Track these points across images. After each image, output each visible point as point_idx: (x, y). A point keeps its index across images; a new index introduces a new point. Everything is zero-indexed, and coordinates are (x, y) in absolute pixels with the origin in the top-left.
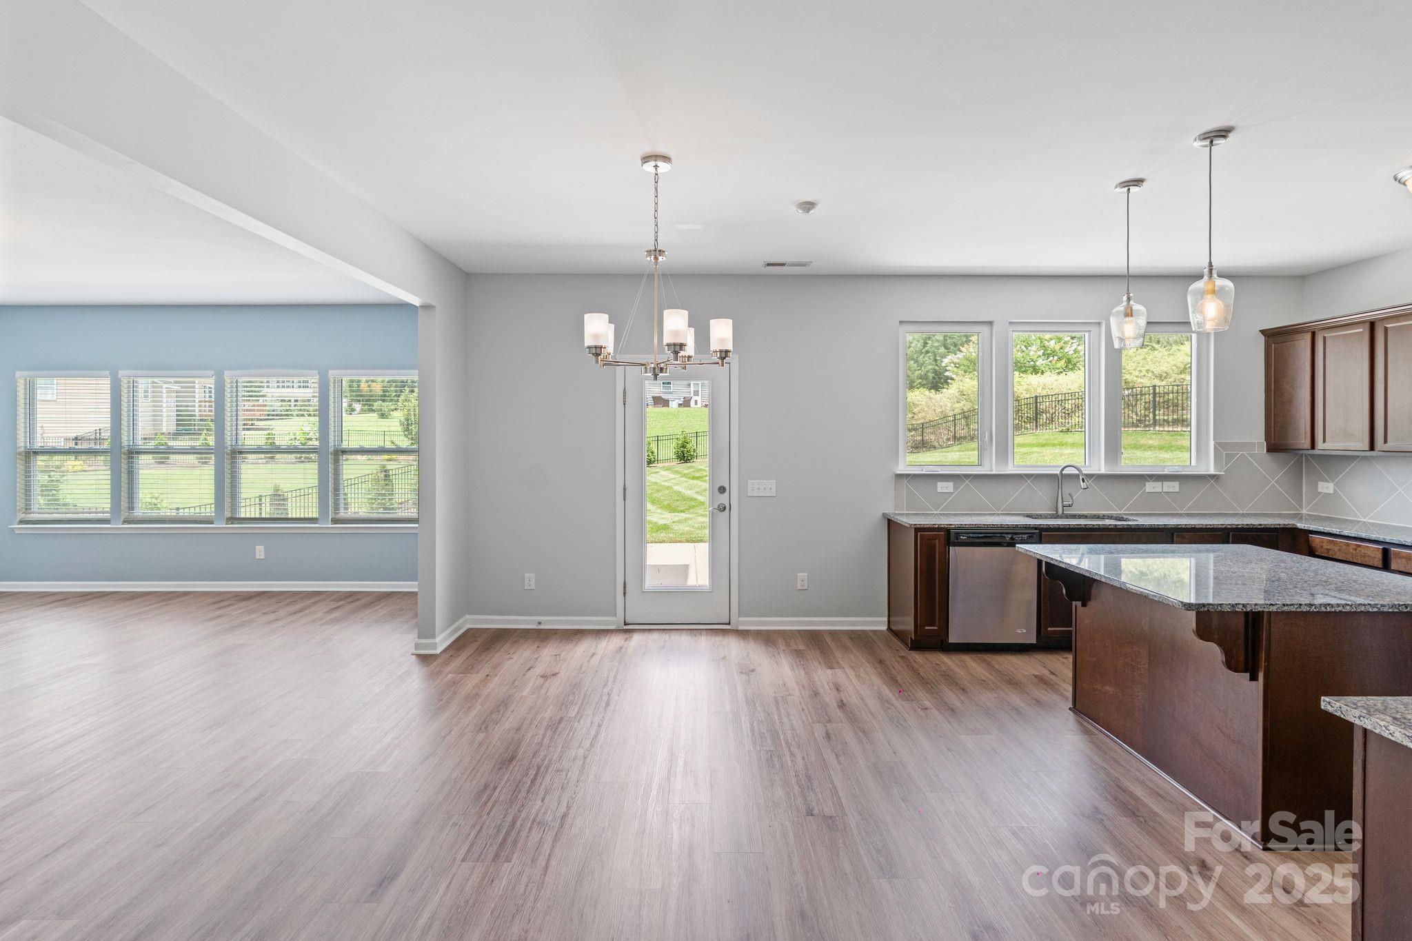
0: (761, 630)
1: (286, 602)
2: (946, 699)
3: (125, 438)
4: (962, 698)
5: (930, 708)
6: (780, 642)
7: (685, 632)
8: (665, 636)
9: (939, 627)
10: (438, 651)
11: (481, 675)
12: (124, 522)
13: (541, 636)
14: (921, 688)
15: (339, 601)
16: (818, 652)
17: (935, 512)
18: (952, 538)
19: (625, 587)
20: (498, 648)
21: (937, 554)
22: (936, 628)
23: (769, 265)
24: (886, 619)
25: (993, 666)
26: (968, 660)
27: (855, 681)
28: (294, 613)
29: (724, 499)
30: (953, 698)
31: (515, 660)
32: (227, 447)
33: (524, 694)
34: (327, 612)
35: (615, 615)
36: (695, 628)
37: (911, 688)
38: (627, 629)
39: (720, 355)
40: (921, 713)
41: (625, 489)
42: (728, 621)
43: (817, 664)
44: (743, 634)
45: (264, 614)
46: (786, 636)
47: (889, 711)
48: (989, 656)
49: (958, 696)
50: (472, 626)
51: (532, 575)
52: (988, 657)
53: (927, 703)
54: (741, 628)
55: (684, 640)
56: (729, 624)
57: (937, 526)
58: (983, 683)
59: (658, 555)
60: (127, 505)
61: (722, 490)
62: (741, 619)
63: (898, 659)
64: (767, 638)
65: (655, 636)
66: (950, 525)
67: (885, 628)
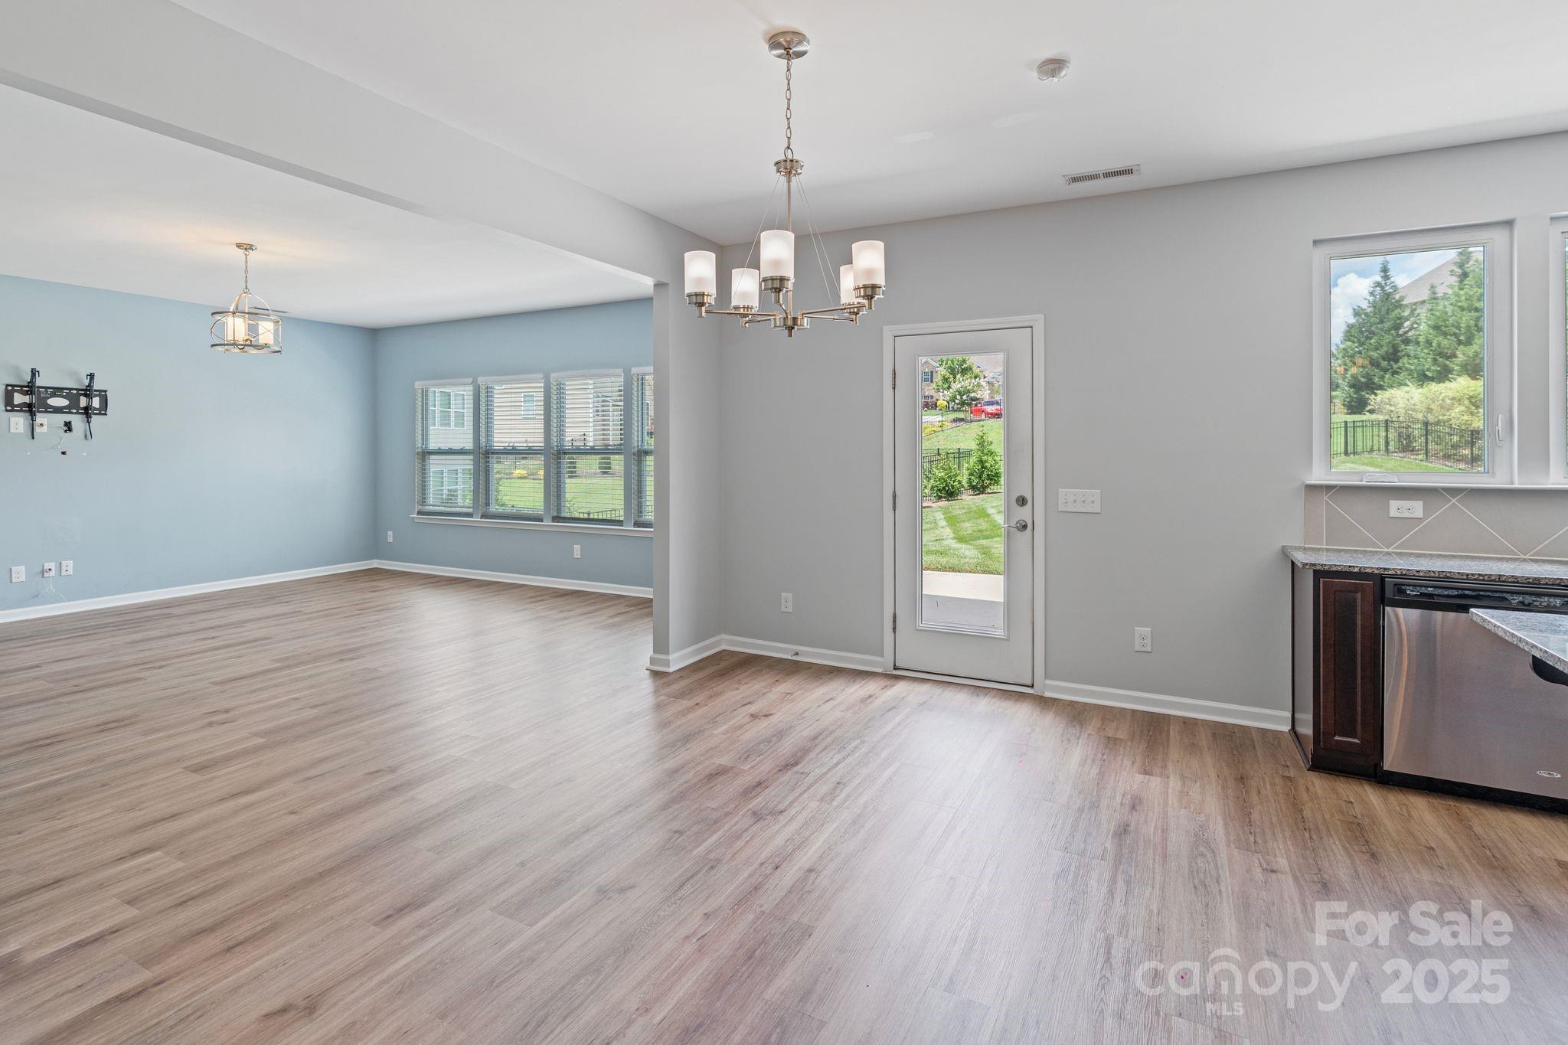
0: (1077, 702)
1: (588, 602)
2: (1326, 865)
3: (483, 439)
4: (1361, 868)
5: (1282, 873)
6: (1093, 723)
7: (966, 689)
8: (937, 691)
9: (1362, 739)
10: (672, 669)
11: (691, 703)
12: (482, 517)
13: (792, 668)
14: (1287, 834)
15: (631, 606)
16: (1143, 746)
17: (1386, 550)
18: (1389, 592)
19: (894, 621)
20: (734, 675)
21: (1359, 617)
22: (1356, 741)
23: (1075, 180)
24: (1289, 715)
25: (1470, 828)
26: (1420, 806)
27: (1173, 800)
28: (584, 614)
29: (1024, 513)
30: (1339, 862)
31: (741, 690)
32: (553, 448)
33: (715, 732)
34: (609, 617)
35: (882, 656)
36: (979, 686)
37: (1268, 831)
38: (895, 675)
39: (865, 292)
40: (1258, 874)
41: (894, 497)
42: (1030, 683)
43: (1127, 763)
44: (1044, 702)
45: (561, 611)
46: (1107, 714)
47: (1199, 860)
48: (1473, 807)
49: (1353, 863)
50: (727, 648)
51: (790, 596)
52: (1467, 809)
53: (1282, 863)
54: (1048, 694)
55: (958, 698)
56: (1032, 686)
57: (1356, 570)
58: (1427, 853)
59: (938, 584)
60: (484, 501)
61: (1022, 501)
62: (1048, 682)
63: (1278, 781)
64: (1076, 714)
65: (925, 688)
66: (1385, 569)
67: (1286, 728)
